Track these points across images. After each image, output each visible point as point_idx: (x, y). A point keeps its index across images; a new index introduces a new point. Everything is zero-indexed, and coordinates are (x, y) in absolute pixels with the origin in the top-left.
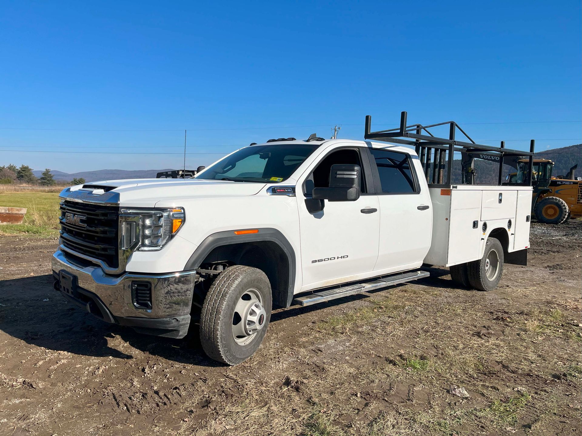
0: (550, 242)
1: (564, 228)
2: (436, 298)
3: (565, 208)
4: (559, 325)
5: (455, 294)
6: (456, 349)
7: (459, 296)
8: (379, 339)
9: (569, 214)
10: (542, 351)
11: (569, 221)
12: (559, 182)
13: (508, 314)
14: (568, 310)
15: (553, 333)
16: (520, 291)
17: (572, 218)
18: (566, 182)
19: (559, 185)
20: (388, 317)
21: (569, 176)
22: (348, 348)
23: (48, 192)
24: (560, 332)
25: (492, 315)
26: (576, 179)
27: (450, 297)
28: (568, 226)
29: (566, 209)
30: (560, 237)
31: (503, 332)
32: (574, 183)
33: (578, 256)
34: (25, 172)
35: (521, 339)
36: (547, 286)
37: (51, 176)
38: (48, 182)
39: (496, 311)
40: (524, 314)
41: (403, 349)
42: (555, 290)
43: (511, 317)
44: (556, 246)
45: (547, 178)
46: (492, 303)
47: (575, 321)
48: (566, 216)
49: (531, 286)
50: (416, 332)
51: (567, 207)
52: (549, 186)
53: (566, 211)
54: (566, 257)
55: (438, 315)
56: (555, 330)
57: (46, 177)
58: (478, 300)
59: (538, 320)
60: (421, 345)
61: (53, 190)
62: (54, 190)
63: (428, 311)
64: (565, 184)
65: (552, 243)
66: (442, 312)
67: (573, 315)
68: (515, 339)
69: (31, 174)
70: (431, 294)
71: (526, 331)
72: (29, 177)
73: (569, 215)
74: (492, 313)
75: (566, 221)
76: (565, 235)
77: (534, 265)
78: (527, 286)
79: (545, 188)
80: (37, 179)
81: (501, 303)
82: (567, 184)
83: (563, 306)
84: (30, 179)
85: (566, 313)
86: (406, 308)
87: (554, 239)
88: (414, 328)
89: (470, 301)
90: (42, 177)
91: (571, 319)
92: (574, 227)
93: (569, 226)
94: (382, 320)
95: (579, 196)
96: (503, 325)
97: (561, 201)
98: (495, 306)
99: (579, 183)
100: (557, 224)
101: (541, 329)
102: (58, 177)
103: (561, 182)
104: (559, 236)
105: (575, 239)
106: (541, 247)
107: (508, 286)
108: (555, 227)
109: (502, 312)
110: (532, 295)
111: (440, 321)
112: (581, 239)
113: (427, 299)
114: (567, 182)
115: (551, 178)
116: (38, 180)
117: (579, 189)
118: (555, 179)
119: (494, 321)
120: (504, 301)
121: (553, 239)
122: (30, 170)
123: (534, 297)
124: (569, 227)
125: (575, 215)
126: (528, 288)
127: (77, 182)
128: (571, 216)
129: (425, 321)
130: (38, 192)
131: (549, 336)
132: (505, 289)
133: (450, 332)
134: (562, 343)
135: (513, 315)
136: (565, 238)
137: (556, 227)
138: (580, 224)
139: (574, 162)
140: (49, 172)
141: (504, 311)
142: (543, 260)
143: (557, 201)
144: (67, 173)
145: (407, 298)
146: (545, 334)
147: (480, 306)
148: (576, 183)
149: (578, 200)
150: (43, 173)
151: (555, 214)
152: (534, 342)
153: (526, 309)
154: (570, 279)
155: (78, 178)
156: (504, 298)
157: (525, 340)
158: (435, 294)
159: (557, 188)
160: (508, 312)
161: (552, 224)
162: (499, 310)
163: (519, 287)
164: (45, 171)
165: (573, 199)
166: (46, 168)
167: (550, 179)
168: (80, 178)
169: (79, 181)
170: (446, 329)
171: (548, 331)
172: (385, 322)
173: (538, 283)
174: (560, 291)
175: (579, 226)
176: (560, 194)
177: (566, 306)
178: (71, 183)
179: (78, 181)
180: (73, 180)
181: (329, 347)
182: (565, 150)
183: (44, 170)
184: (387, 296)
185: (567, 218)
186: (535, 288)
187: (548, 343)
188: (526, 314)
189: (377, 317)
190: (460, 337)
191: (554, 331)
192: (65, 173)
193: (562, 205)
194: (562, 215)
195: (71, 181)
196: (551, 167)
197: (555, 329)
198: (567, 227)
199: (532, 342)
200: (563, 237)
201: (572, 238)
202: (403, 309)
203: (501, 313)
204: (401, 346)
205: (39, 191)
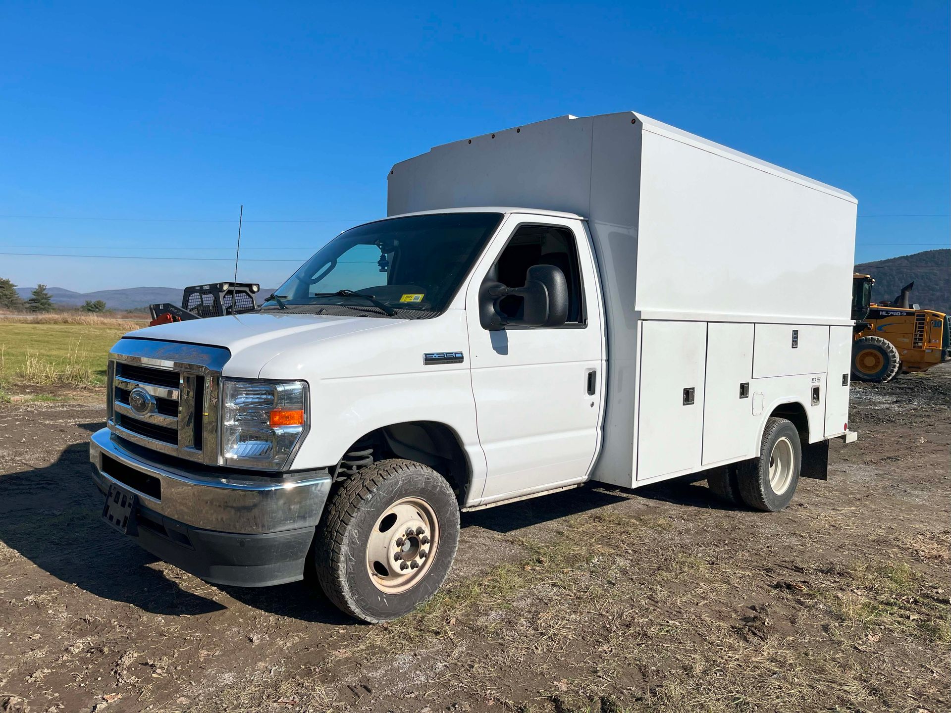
0: (871, 414)
1: (893, 389)
2: (660, 533)
3: (894, 355)
4: (908, 602)
5: (698, 525)
6: (687, 674)
7: (705, 528)
8: (517, 648)
9: (901, 365)
10: (878, 674)
11: (900, 377)
12: (882, 311)
13: (803, 573)
14: (923, 561)
15: (899, 623)
16: (826, 516)
17: (905, 373)
18: (894, 312)
19: (884, 317)
20: (552, 585)
21: (899, 301)
22: (439, 679)
23: (31, 323)
24: (914, 620)
25: (770, 576)
26: (911, 307)
27: (687, 531)
28: (898, 385)
29: (895, 357)
30: (888, 406)
31: (793, 622)
32: (908, 314)
33: (923, 442)
34: (4, 289)
35: (831, 640)
36: (875, 505)
37: (47, 296)
38: (42, 307)
39: (779, 566)
40: (836, 573)
41: (565, 678)
42: (891, 512)
43: (808, 583)
44: (883, 421)
45: (864, 306)
46: (771, 547)
47: (940, 591)
48: (896, 370)
49: (844, 505)
50: (604, 627)
51: (897, 355)
52: (867, 318)
53: (896, 360)
54: (902, 443)
55: (657, 579)
56: (901, 616)
57: (39, 298)
58: (743, 538)
59: (864, 588)
60: (611, 664)
61: (39, 319)
62: (41, 320)
63: (639, 569)
64: (893, 315)
65: (875, 417)
66: (667, 570)
67: (934, 573)
68: (819, 641)
69: (13, 293)
70: (651, 524)
71: (841, 619)
72: (10, 298)
73: (900, 368)
74: (768, 570)
75: (894, 378)
76: (896, 402)
77: (846, 458)
78: (836, 503)
79: (861, 321)
80: (23, 302)
81: (789, 546)
82: (897, 315)
83: (911, 550)
84: (11, 301)
85: (919, 570)
86: (593, 561)
87: (878, 410)
88: (601, 615)
89: (727, 542)
90: (31, 298)
91: (930, 584)
92: (909, 388)
93: (902, 386)
94: (536, 592)
95: (916, 335)
96: (793, 604)
97: (886, 344)
98: (776, 554)
99: (916, 314)
100: (879, 382)
101: (872, 613)
102: (61, 299)
103: (887, 312)
104: (885, 403)
105: (913, 409)
106: (856, 422)
107: (801, 505)
108: (877, 388)
109: (790, 569)
110: (848, 525)
111: (661, 593)
112: (924, 410)
113: (640, 537)
114: (896, 312)
115: (869, 305)
116: (25, 303)
117: (916, 323)
118: (876, 306)
119: (774, 592)
120: (793, 541)
121: (875, 409)
122: (13, 285)
123: (853, 530)
124: (901, 388)
125: (909, 367)
126: (840, 508)
127: (92, 308)
128: (904, 368)
129: (628, 594)
130: (14, 323)
131: (891, 631)
132: (796, 511)
133: (677, 623)
134: (919, 651)
135: (813, 577)
136: (896, 407)
137: (879, 387)
138: (917, 383)
139: (901, 282)
140: (44, 289)
141: (795, 567)
142: (862, 449)
143: (881, 344)
144: (76, 293)
145: (601, 536)
146: (883, 628)
147: (747, 554)
148: (912, 314)
149: (915, 343)
150: (33, 291)
151: (877, 366)
152: (860, 648)
153: (838, 559)
154: (916, 489)
155: (93, 301)
156: (794, 534)
157: (840, 643)
158: (660, 525)
159: (880, 322)
160: (802, 569)
161: (872, 383)
162: (784, 563)
163: (822, 506)
164: (37, 287)
165: (906, 340)
166: (40, 284)
167: (869, 307)
168: (98, 300)
169: (95, 305)
170: (671, 616)
171: (886, 619)
172: (541, 600)
173: (858, 496)
174: (901, 514)
175: (917, 386)
176: (885, 332)
177: (916, 551)
178: (82, 309)
179: (93, 306)
180: (85, 304)
181: (394, 676)
182: (887, 264)
183: (34, 287)
184: (561, 530)
185: (897, 373)
186: (853, 508)
187: (889, 651)
188: (838, 573)
189: (527, 586)
190: (699, 639)
191: (900, 619)
192: (73, 292)
193: (889, 351)
194: (889, 367)
195: (81, 305)
196: (870, 287)
197: (902, 612)
198: (898, 387)
199: (856, 648)
200: (892, 406)
201: (908, 407)
202: (587, 563)
203: (789, 571)
204: (563, 669)
205: (16, 321)
